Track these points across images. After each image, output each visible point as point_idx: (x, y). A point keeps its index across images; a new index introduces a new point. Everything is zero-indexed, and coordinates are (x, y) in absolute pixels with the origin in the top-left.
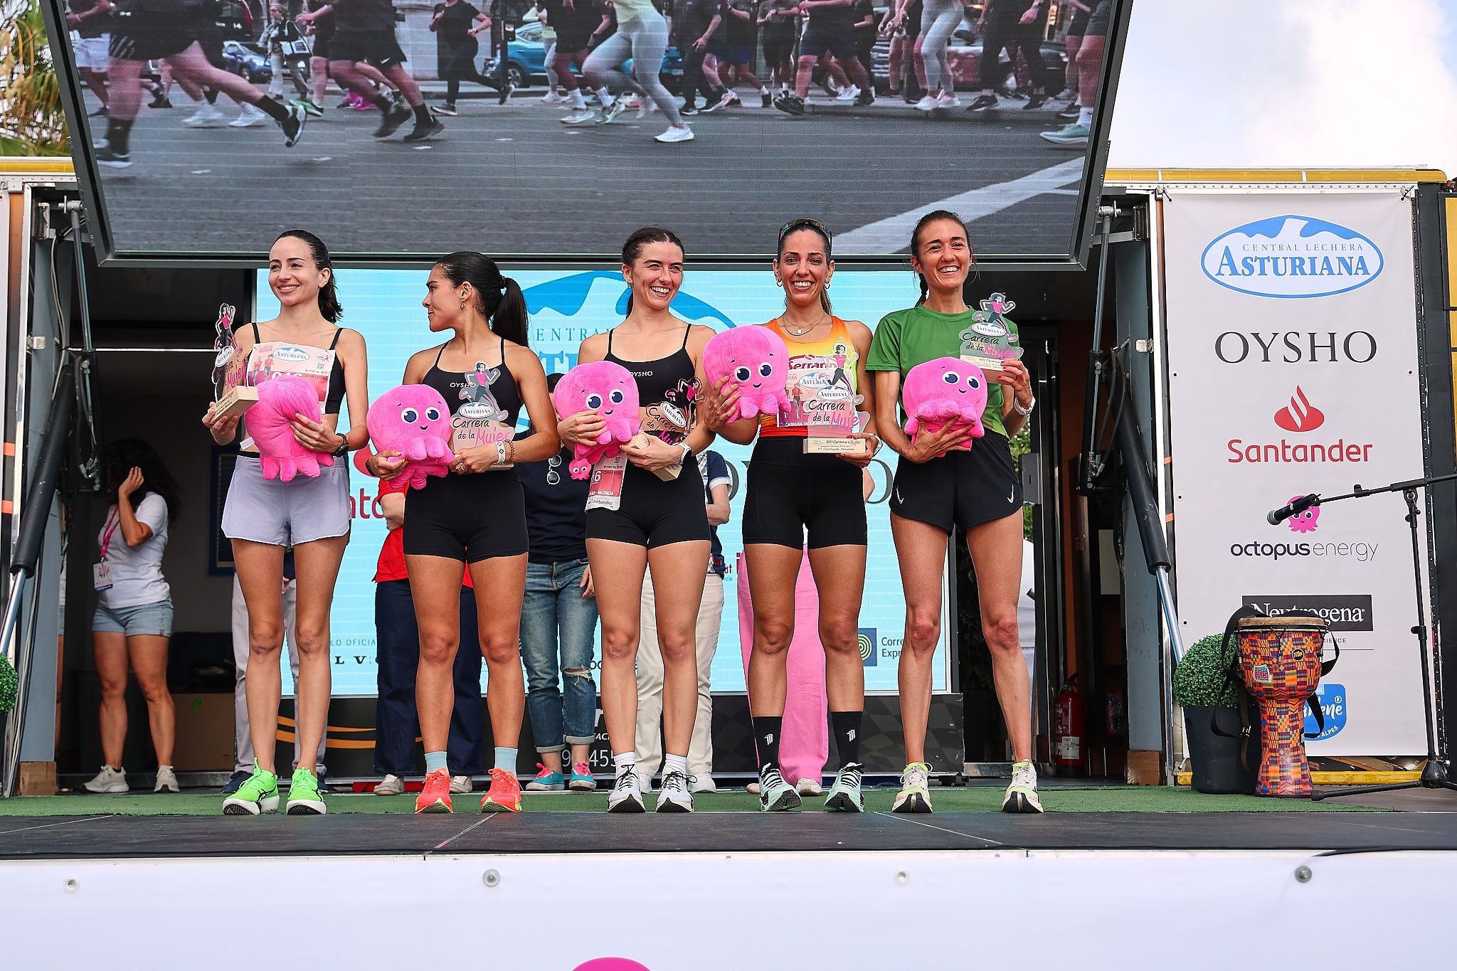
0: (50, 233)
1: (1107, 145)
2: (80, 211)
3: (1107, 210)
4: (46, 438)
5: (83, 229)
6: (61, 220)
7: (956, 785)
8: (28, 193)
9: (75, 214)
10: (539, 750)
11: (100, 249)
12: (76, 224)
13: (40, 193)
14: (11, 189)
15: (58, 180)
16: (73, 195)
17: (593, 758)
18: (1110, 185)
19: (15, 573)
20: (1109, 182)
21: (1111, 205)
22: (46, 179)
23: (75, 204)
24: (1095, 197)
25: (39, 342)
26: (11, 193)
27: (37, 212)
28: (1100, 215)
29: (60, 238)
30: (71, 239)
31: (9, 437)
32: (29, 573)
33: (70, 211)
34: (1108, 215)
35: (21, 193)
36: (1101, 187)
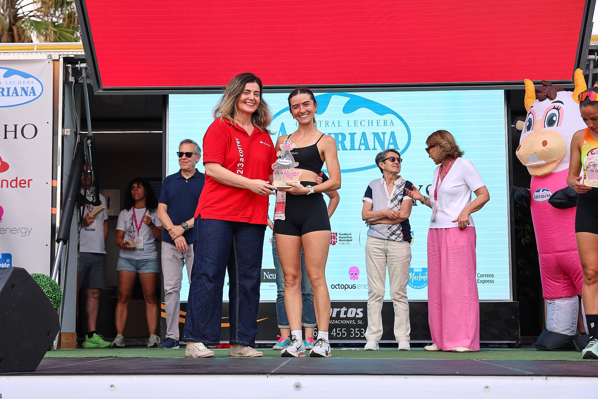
0: (71, 79)
1: (592, 24)
2: (86, 69)
3: (592, 57)
4: (70, 177)
5: (87, 77)
6: (77, 73)
7: (516, 348)
8: (61, 60)
9: (84, 70)
10: (280, 326)
11: (95, 87)
12: (84, 75)
13: (67, 60)
14: (54, 58)
15: (75, 53)
16: (83, 61)
17: (333, 333)
18: (594, 44)
19: (58, 243)
20: (592, 43)
21: (594, 54)
22: (70, 53)
23: (84, 65)
24: (585, 51)
25: (68, 132)
26: (53, 60)
27: (66, 69)
28: (588, 60)
29: (76, 81)
30: (83, 82)
31: (54, 177)
32: (65, 243)
33: (81, 69)
34: (592, 59)
35: (58, 60)
36: (589, 46)
